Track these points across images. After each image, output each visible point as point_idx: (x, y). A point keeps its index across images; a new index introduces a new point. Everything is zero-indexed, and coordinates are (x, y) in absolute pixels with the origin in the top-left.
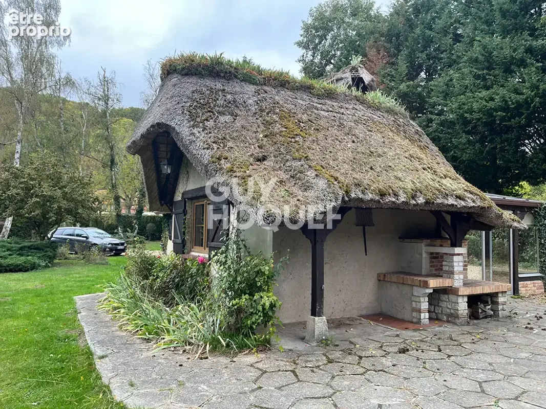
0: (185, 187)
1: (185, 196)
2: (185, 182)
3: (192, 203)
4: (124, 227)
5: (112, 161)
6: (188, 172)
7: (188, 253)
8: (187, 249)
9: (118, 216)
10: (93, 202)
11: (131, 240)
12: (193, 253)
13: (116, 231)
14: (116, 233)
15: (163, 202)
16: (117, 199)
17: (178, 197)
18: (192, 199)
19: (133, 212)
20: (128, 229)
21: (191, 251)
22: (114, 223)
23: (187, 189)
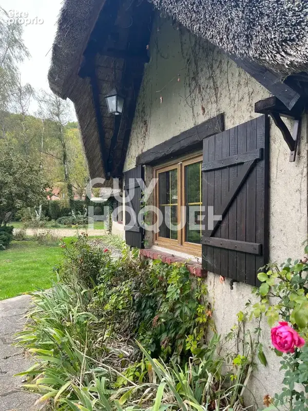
0: (141, 147)
1: (143, 161)
2: (140, 141)
3: (153, 171)
4: (77, 210)
5: (65, 156)
6: (145, 123)
7: (150, 247)
8: (147, 241)
9: (71, 201)
10: (44, 188)
11: (82, 221)
12: (156, 248)
13: (70, 214)
14: (70, 215)
15: (109, 174)
16: (70, 187)
17: (130, 164)
18: (152, 164)
19: (83, 199)
20: (79, 212)
21: (153, 244)
22: (68, 207)
23: (145, 150)
